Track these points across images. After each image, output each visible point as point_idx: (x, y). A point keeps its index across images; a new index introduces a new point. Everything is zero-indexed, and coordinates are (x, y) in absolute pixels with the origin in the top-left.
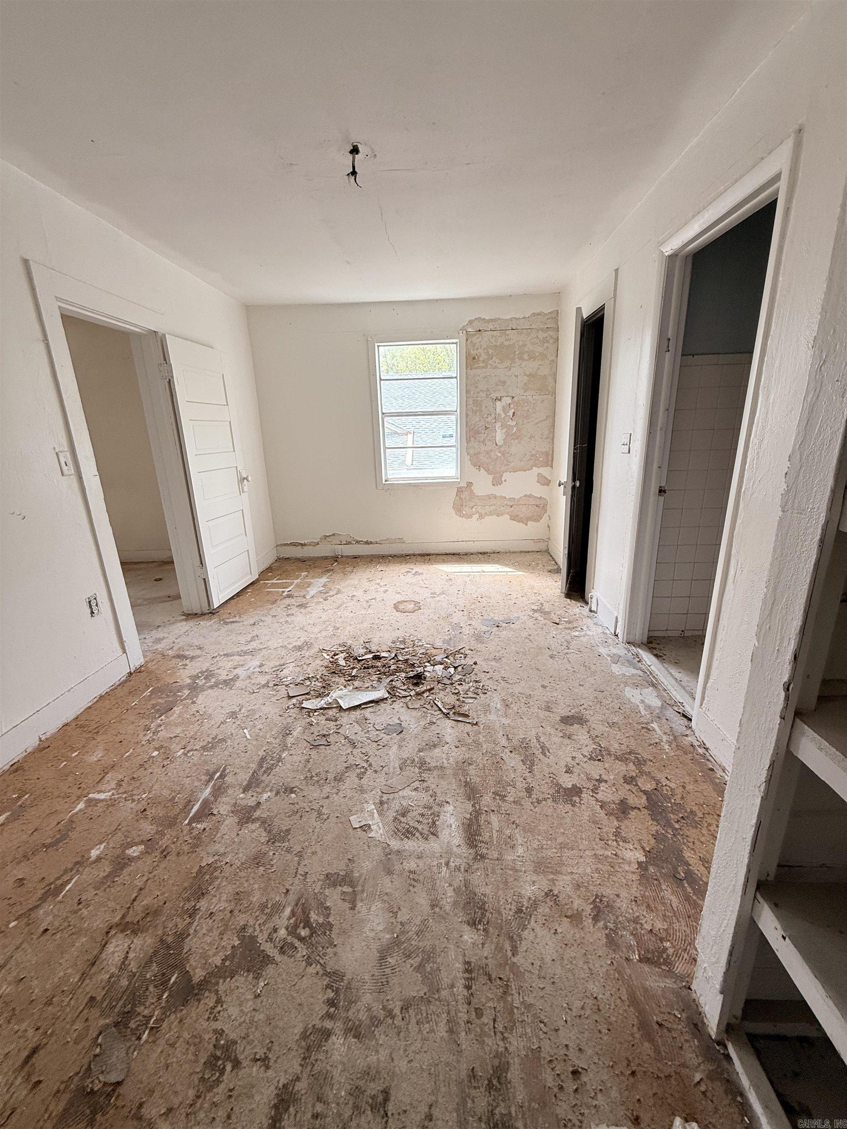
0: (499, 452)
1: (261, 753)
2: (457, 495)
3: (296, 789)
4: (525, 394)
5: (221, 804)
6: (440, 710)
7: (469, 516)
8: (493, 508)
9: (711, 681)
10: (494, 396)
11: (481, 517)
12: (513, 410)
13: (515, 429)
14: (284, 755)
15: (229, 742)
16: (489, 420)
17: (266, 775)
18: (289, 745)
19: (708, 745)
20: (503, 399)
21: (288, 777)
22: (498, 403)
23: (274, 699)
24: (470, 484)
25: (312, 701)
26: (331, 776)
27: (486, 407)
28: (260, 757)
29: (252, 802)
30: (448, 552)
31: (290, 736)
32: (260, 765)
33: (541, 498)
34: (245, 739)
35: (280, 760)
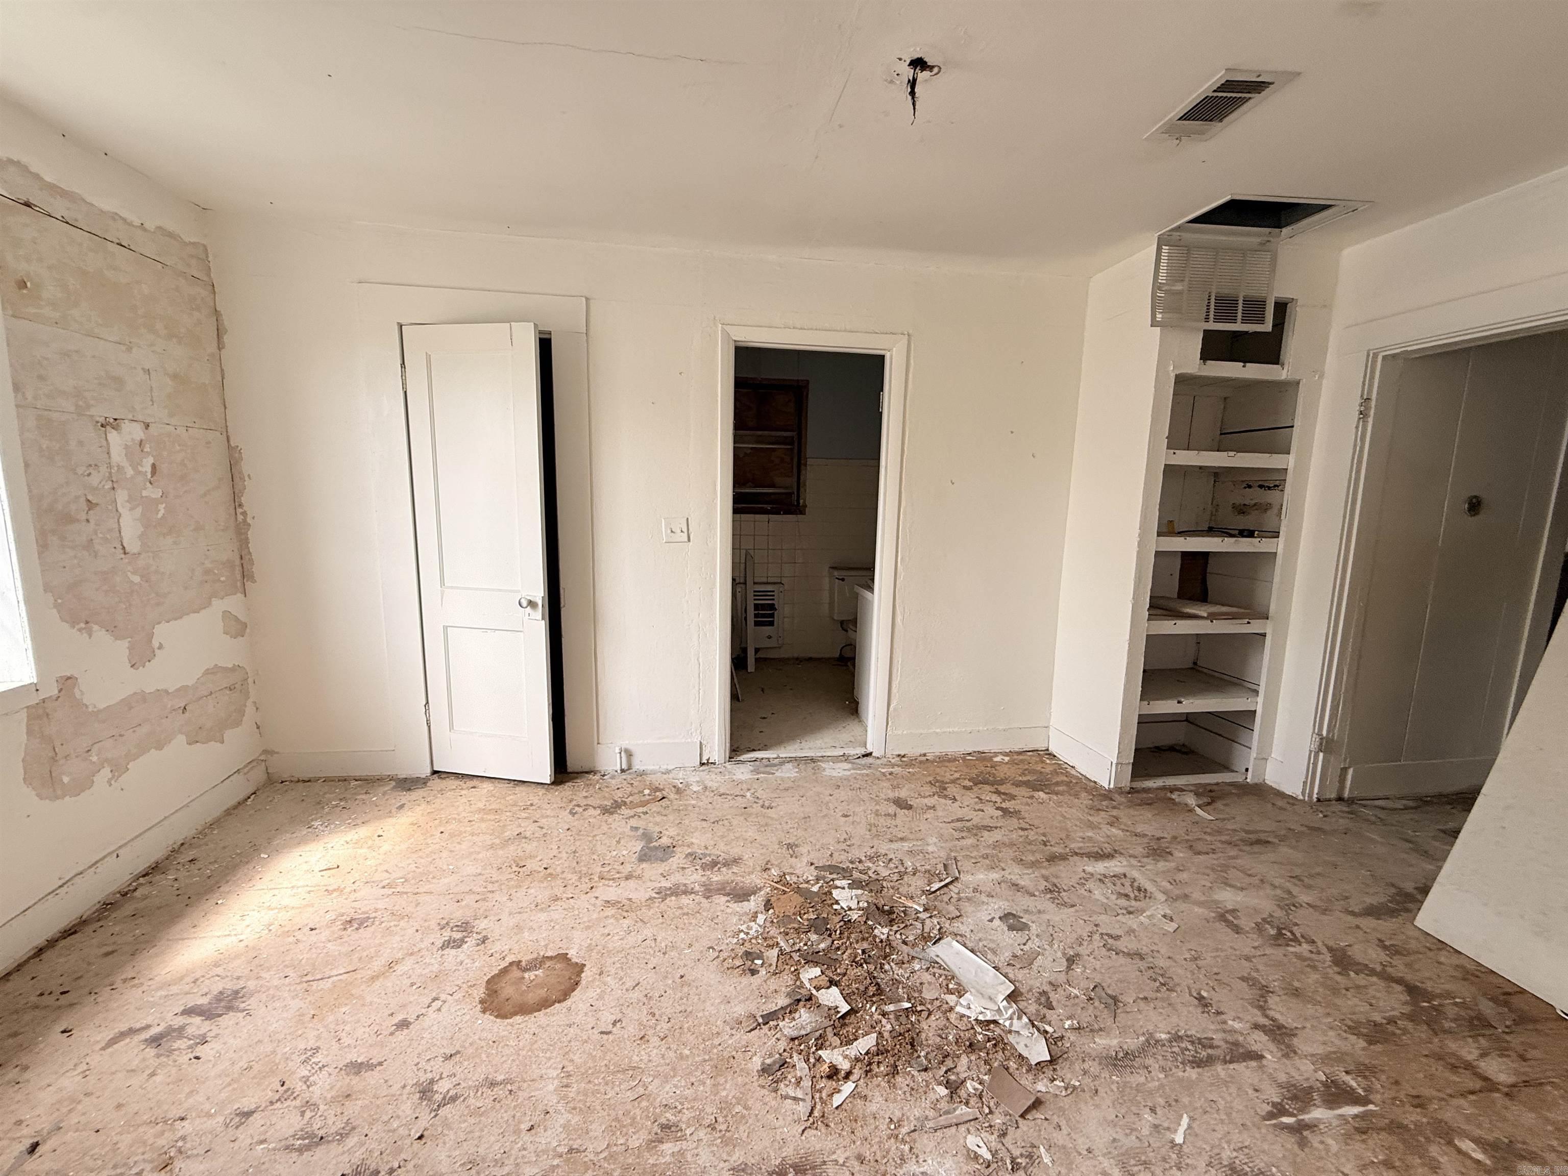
0: (134, 573)
1: (1192, 1073)
2: (30, 732)
3: (1195, 994)
4: (174, 421)
5: (1306, 1075)
6: (946, 886)
7: (82, 786)
8: (145, 729)
10: (101, 412)
11: (118, 769)
12: (151, 460)
13: (162, 507)
14: (1163, 1036)
15: (1227, 1154)
16: (95, 480)
17: (1216, 1043)
18: (1142, 1039)
20: (126, 426)
21: (1189, 1012)
22: (113, 435)
24: (67, 683)
27: (81, 443)
28: (1200, 1070)
29: (1259, 1036)
30: (40, 941)
31: (1125, 1047)
32: (1209, 1061)
33: (235, 668)
34: (1195, 1125)
35: (1177, 1038)
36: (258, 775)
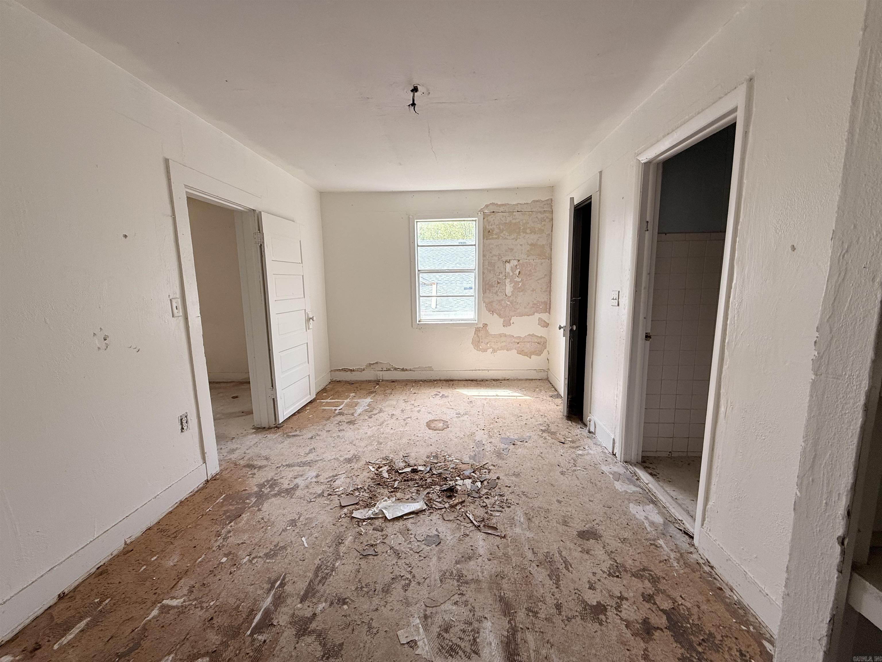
0: (508, 301)
1: (317, 562)
2: (475, 334)
3: (348, 600)
4: (528, 258)
5: (281, 615)
6: (472, 522)
7: (485, 350)
8: (504, 344)
9: (710, 503)
10: (504, 259)
11: (494, 351)
12: (519, 270)
13: (520, 284)
14: (337, 564)
15: (289, 550)
16: (501, 276)
17: (321, 585)
18: (342, 554)
19: (713, 563)
20: (512, 262)
21: (341, 587)
22: (507, 265)
23: (328, 508)
24: (485, 325)
25: (361, 511)
26: (379, 587)
27: (498, 267)
28: (316, 566)
29: (308, 614)
30: (467, 379)
31: (342, 545)
32: (316, 575)
33: (541, 337)
34: (302, 547)
35: (333, 569)
36: (543, 375)
